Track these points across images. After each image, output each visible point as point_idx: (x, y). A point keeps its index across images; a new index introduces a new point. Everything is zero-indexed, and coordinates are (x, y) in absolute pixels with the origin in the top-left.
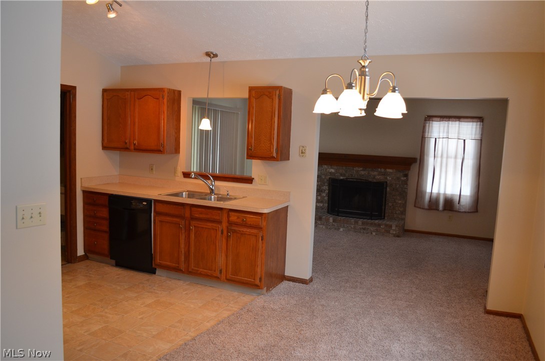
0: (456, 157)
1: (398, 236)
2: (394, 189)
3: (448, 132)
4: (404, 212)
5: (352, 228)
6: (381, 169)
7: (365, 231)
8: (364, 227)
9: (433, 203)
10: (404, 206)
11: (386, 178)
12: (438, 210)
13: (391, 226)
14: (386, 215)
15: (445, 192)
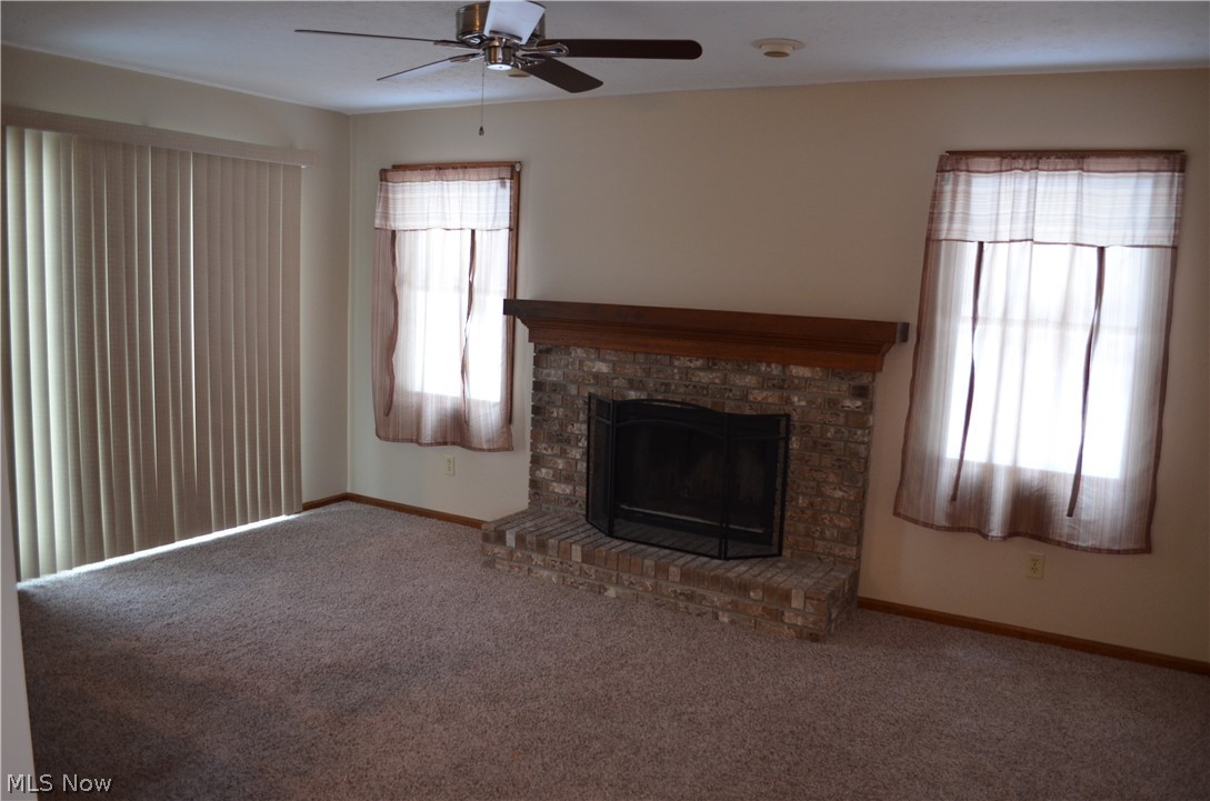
0: (1064, 322)
1: (814, 638)
2: (815, 443)
3: (1031, 217)
4: (855, 534)
5: (646, 590)
6: (769, 365)
7: (692, 606)
8: (687, 589)
9: (968, 507)
10: (858, 508)
11: (788, 401)
12: (985, 536)
13: (786, 597)
14: (789, 540)
15: (991, 456)
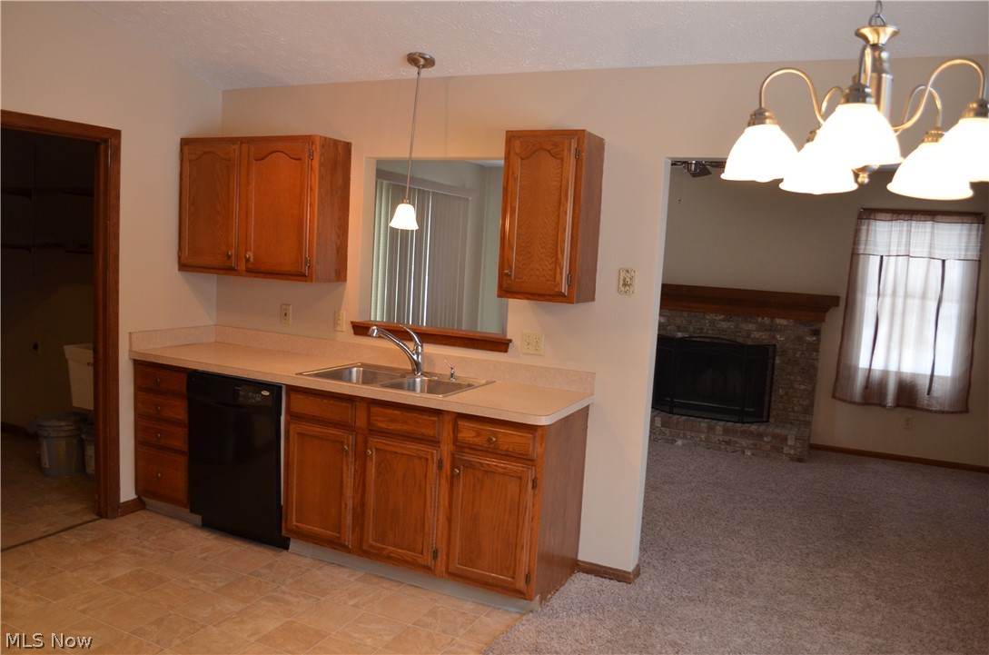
0: (924, 296)
1: (800, 460)
2: (789, 360)
3: (908, 244)
4: (808, 410)
5: (701, 440)
6: (763, 318)
7: (729, 447)
8: (727, 438)
9: (874, 392)
10: (811, 394)
11: (774, 338)
12: (884, 406)
13: (785, 439)
14: (773, 413)
15: (899, 368)
